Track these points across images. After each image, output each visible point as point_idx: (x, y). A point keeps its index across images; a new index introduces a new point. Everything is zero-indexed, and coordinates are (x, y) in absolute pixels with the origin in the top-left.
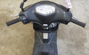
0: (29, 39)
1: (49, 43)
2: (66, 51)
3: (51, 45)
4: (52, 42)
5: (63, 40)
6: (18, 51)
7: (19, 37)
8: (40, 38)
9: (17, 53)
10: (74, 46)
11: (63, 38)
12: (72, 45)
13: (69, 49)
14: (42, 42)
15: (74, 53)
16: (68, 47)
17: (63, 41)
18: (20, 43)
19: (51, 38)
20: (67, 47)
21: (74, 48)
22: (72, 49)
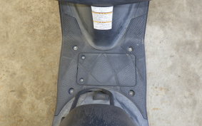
0: (47, 25)
1: (117, 43)
2: (170, 63)
3: (123, 49)
4: (128, 39)
5: (162, 27)
6: (17, 65)
7: (13, 20)
8: (81, 27)
9: (15, 74)
10: (197, 46)
11: (163, 20)
12: (192, 43)
13: (181, 57)
14: (90, 41)
15: (197, 71)
16: (177, 50)
17: (161, 32)
18: (19, 41)
19: (126, 26)
20: (173, 52)
21: (197, 54)
22: (189, 58)
